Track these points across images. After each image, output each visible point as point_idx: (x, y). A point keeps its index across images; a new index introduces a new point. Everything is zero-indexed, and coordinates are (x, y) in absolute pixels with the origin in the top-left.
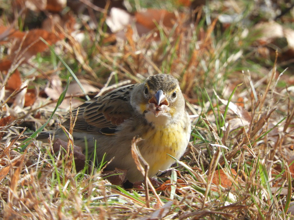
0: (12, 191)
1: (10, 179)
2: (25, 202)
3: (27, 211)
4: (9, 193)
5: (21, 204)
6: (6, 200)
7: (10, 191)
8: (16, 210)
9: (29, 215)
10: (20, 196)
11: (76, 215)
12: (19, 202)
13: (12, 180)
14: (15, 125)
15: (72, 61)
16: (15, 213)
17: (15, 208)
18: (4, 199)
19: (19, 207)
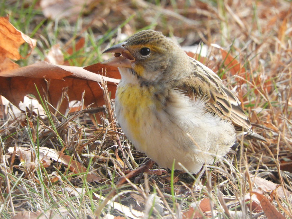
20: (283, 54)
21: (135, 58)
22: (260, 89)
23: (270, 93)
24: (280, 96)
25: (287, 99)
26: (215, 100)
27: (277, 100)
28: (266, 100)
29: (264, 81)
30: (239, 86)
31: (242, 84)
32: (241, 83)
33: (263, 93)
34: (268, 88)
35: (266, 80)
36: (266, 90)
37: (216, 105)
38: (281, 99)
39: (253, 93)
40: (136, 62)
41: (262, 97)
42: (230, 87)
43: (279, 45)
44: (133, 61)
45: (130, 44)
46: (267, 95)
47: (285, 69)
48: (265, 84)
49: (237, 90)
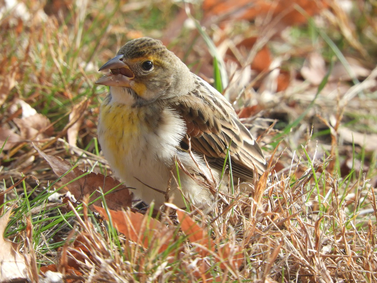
0: (255, 203)
1: (253, 187)
2: (272, 217)
3: (274, 229)
4: (252, 205)
5: (268, 220)
6: (248, 216)
7: (254, 202)
8: (260, 228)
9: (278, 234)
10: (266, 209)
11: (338, 233)
12: (265, 218)
13: (256, 188)
14: (263, 117)
15: (336, 35)
16: (259, 232)
17: (259, 224)
18: (245, 214)
19: (264, 224)
20: (260, 218)
21: (135, 74)
22: (228, 263)
23: (241, 269)
24: (254, 273)
25: (264, 276)
26: (218, 130)
27: (250, 277)
28: (236, 277)
29: (234, 253)
30: (201, 259)
31: (205, 256)
32: (203, 254)
33: (232, 268)
34: (239, 262)
35: (237, 252)
36: (236, 264)
37: (220, 136)
38: (255, 276)
39: (218, 268)
40: (136, 79)
41: (231, 274)
42: (189, 260)
43: (255, 207)
44: (132, 78)
45: (129, 57)
46: (237, 271)
47: (262, 238)
48: (236, 257)
49: (198, 264)
